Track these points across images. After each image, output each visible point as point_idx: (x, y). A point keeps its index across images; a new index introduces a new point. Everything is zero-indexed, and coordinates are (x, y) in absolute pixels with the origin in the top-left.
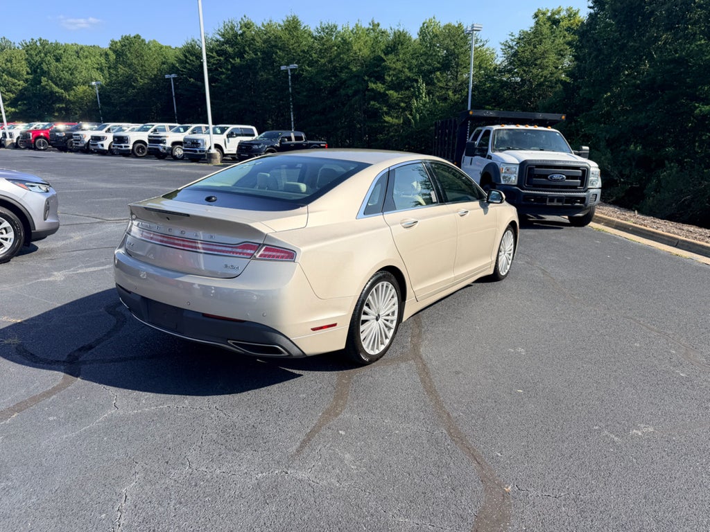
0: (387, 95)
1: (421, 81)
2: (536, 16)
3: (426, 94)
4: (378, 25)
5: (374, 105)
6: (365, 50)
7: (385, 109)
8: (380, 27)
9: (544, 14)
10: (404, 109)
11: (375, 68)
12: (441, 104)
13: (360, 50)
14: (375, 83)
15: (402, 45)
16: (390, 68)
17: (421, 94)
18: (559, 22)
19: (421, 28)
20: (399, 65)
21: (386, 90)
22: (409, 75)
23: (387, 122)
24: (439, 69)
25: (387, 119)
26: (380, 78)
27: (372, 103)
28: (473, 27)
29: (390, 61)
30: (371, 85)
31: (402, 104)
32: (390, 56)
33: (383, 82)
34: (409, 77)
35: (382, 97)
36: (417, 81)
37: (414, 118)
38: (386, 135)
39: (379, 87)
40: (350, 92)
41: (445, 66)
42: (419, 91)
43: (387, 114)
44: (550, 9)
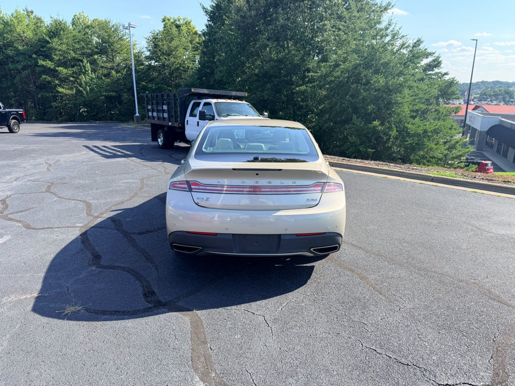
0: (57, 71)
1: (85, 61)
2: (164, 21)
3: (91, 71)
4: (32, 12)
5: (45, 78)
6: (29, 32)
7: (57, 82)
8: (34, 14)
9: (169, 20)
10: (73, 82)
11: (41, 47)
12: (106, 80)
13: (24, 32)
14: (44, 60)
15: (64, 31)
16: (56, 49)
17: (88, 71)
18: (180, 26)
19: (73, 19)
20: (64, 47)
21: (56, 66)
22: (74, 55)
23: (60, 93)
24: (97, 53)
25: (60, 90)
26: (48, 57)
27: (44, 76)
28: (129, 24)
29: (55, 43)
30: (41, 62)
31: (72, 79)
32: (56, 40)
33: (51, 60)
34: (74, 58)
35: (53, 73)
36: (82, 61)
37: (85, 89)
38: (60, 102)
39: (49, 64)
40: (19, 67)
41: (102, 51)
42: (85, 69)
43: (60, 86)
44: (172, 17)
